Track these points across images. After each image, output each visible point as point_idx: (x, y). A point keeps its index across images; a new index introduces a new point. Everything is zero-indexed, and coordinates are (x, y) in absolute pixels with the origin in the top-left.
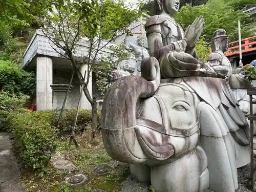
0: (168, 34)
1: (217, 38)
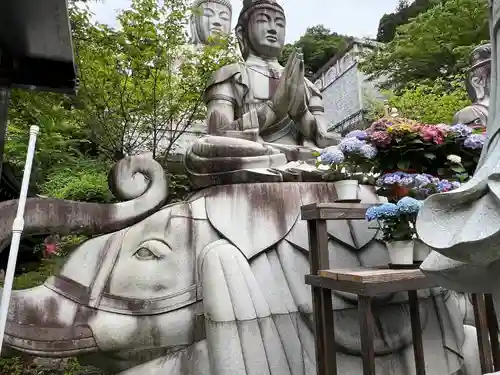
0: (244, 97)
1: (477, 67)
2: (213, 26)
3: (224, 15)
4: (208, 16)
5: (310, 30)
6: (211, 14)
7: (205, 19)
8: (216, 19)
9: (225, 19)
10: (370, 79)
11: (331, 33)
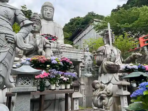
2: (47, 14)
3: (51, 11)
4: (46, 11)
5: (89, 13)
6: (47, 10)
7: (45, 11)
8: (48, 12)
9: (51, 12)
10: (98, 32)
11: (96, 14)
